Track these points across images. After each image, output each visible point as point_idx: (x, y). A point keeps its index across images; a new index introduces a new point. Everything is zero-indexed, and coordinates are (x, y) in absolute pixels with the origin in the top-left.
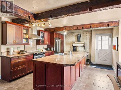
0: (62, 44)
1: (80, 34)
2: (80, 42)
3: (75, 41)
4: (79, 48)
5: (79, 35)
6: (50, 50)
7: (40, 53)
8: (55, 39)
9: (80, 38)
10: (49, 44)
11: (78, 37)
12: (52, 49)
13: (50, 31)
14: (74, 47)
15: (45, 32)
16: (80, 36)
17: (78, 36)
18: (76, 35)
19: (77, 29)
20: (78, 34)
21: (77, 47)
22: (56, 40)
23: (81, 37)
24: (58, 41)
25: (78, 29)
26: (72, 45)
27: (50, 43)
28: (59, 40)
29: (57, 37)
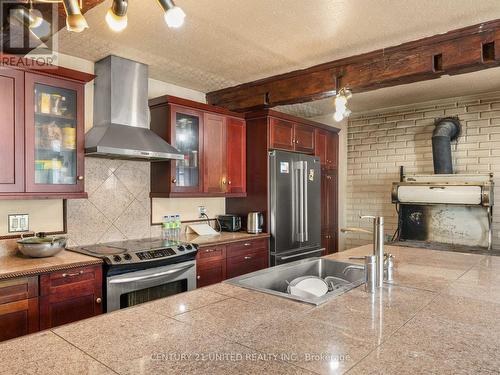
0: (326, 188)
1: (455, 121)
2: (451, 171)
3: (416, 170)
4: (447, 214)
5: (448, 125)
6: (244, 228)
7: (154, 254)
8: (272, 155)
9: (453, 147)
10: (233, 190)
11: (436, 140)
12: (254, 221)
13: (243, 105)
14: (406, 209)
15: (207, 115)
16: (455, 135)
17: (435, 131)
18: (424, 130)
19: (437, 66)
20: (439, 123)
21: (433, 212)
22: (284, 167)
23: (462, 139)
24: (296, 172)
25: (445, 65)
26: (395, 198)
27: (243, 185)
28: (301, 165)
29: (293, 142)
